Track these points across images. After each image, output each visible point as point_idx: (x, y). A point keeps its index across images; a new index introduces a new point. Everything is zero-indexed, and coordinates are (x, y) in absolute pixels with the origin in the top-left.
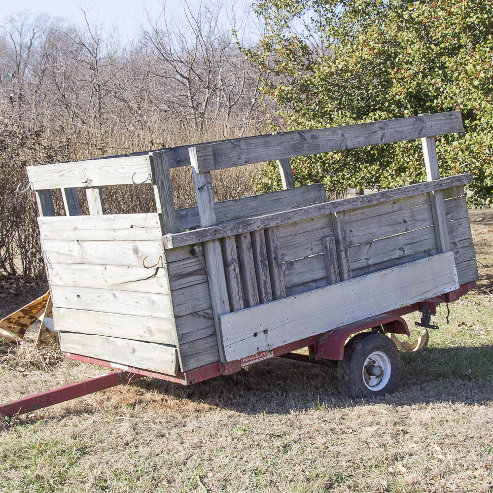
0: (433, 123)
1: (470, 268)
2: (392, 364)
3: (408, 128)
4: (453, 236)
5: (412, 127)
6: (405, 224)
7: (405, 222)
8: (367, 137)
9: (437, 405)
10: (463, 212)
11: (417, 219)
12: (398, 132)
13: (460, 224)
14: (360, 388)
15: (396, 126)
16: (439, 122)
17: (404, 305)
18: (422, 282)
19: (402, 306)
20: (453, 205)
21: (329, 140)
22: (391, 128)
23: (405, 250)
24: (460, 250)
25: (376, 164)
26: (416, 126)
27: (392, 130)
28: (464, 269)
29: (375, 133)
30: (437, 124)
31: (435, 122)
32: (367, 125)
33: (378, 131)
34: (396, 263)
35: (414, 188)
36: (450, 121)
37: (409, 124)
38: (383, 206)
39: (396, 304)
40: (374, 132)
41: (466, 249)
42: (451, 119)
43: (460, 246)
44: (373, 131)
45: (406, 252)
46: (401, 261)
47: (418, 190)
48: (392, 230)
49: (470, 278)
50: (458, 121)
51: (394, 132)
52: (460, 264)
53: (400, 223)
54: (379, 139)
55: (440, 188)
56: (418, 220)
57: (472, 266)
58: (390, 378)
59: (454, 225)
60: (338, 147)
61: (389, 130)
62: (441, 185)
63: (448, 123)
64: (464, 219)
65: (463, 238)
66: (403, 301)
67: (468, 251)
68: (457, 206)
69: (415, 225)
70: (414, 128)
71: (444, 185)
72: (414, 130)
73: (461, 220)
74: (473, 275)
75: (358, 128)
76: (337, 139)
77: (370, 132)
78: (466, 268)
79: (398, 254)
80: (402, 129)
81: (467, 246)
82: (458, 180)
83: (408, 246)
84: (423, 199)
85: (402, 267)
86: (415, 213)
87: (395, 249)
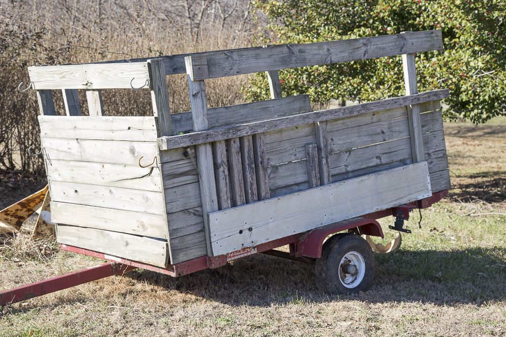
0: (414, 40)
1: (443, 177)
2: (366, 263)
3: (390, 44)
4: (428, 148)
5: (393, 44)
6: (382, 135)
7: (383, 132)
8: (351, 53)
9: (408, 304)
10: (438, 125)
11: (394, 130)
12: (380, 48)
13: (435, 136)
14: (336, 285)
15: (379, 43)
16: (419, 40)
17: (379, 210)
18: (397, 189)
19: (377, 210)
20: (429, 118)
21: (316, 54)
22: (374, 45)
23: (382, 159)
24: (434, 160)
25: (358, 77)
26: (397, 43)
27: (375, 46)
28: (437, 178)
29: (359, 49)
30: (418, 42)
31: (416, 40)
32: (352, 41)
33: (362, 47)
34: (373, 170)
35: (393, 102)
36: (430, 39)
37: (391, 41)
38: (363, 117)
39: (372, 208)
40: (358, 48)
41: (440, 159)
42: (432, 37)
43: (434, 156)
44: (357, 47)
45: (382, 161)
46: (377, 169)
47: (397, 104)
48: (370, 139)
49: (443, 186)
50: (438, 39)
51: (376, 48)
52: (434, 174)
53: (379, 134)
54: (362, 54)
55: (418, 102)
56: (395, 132)
57: (445, 176)
58: (364, 277)
59: (430, 137)
60: (324, 61)
61: (372, 47)
62: (418, 99)
63: (429, 41)
64: (439, 132)
65: (437, 150)
66: (378, 206)
67: (441, 162)
68: (433, 119)
69: (392, 135)
70: (395, 45)
71: (422, 99)
72: (395, 47)
73: (436, 133)
74: (446, 184)
75: (343, 43)
76: (323, 54)
77: (354, 47)
78: (439, 177)
79: (375, 161)
80: (384, 45)
81: (441, 157)
82: (435, 95)
83: (385, 156)
84: (401, 112)
85: (379, 175)
86: (393, 125)
87: (373, 157)
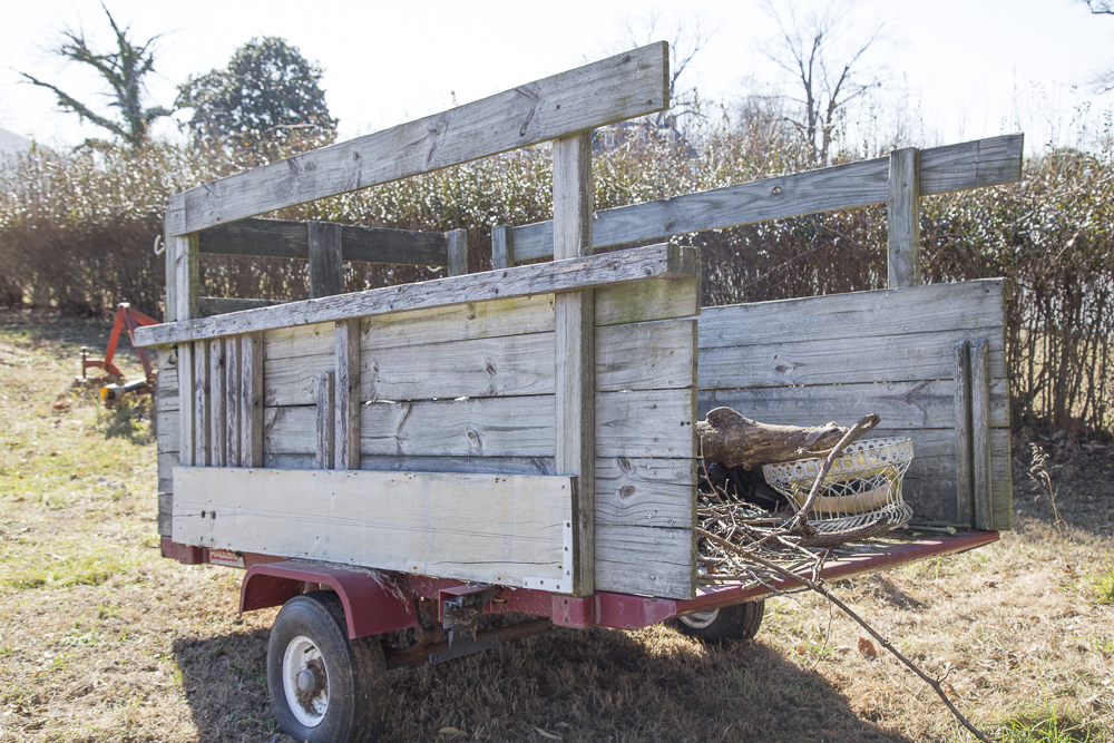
0: (565, 96)
1: (665, 554)
3: (494, 121)
4: (622, 439)
5: (503, 117)
6: (489, 376)
8: (401, 157)
10: (672, 369)
11: (522, 367)
12: (468, 135)
13: (655, 407)
15: (467, 122)
16: (582, 91)
21: (334, 170)
22: (455, 129)
23: (484, 442)
24: (637, 486)
26: (513, 115)
27: (456, 133)
28: (640, 547)
29: (419, 146)
30: (574, 98)
31: (571, 93)
32: (405, 127)
33: (425, 138)
34: (458, 467)
37: (499, 109)
38: (446, 322)
40: (416, 143)
41: (661, 487)
42: (625, 75)
43: (643, 473)
44: (416, 140)
45: (484, 447)
48: (458, 383)
49: (657, 583)
51: (458, 136)
53: (479, 371)
54: (425, 157)
56: (525, 372)
57: (672, 549)
59: (635, 405)
60: (346, 184)
61: (449, 134)
64: (670, 394)
65: (655, 453)
67: (665, 498)
70: (507, 120)
72: (508, 125)
73: (660, 393)
74: (671, 578)
75: (385, 137)
76: (345, 167)
77: (408, 143)
78: (649, 548)
79: (465, 445)
81: (666, 482)
83: (492, 435)
86: (520, 351)
87: (460, 432)
